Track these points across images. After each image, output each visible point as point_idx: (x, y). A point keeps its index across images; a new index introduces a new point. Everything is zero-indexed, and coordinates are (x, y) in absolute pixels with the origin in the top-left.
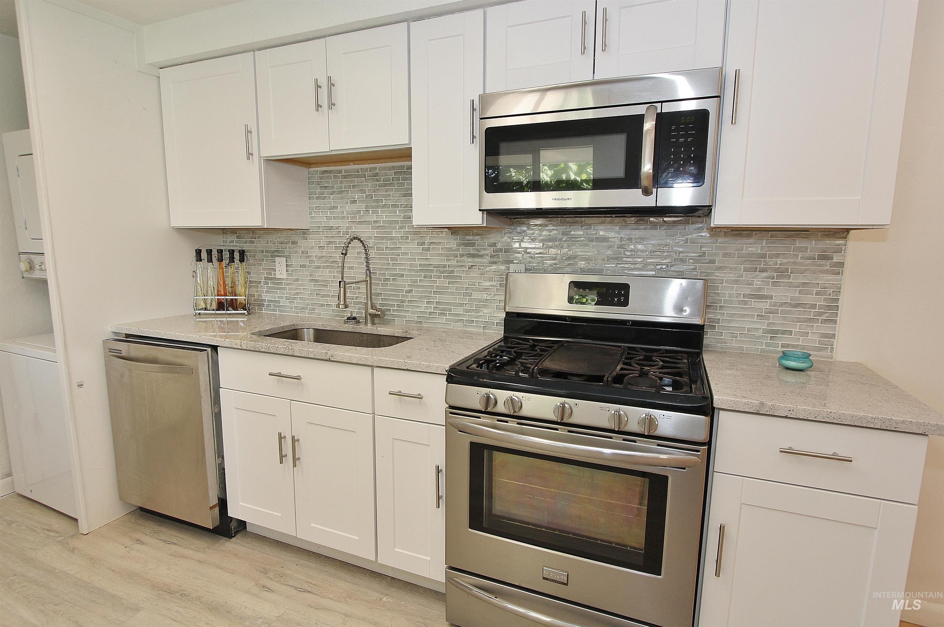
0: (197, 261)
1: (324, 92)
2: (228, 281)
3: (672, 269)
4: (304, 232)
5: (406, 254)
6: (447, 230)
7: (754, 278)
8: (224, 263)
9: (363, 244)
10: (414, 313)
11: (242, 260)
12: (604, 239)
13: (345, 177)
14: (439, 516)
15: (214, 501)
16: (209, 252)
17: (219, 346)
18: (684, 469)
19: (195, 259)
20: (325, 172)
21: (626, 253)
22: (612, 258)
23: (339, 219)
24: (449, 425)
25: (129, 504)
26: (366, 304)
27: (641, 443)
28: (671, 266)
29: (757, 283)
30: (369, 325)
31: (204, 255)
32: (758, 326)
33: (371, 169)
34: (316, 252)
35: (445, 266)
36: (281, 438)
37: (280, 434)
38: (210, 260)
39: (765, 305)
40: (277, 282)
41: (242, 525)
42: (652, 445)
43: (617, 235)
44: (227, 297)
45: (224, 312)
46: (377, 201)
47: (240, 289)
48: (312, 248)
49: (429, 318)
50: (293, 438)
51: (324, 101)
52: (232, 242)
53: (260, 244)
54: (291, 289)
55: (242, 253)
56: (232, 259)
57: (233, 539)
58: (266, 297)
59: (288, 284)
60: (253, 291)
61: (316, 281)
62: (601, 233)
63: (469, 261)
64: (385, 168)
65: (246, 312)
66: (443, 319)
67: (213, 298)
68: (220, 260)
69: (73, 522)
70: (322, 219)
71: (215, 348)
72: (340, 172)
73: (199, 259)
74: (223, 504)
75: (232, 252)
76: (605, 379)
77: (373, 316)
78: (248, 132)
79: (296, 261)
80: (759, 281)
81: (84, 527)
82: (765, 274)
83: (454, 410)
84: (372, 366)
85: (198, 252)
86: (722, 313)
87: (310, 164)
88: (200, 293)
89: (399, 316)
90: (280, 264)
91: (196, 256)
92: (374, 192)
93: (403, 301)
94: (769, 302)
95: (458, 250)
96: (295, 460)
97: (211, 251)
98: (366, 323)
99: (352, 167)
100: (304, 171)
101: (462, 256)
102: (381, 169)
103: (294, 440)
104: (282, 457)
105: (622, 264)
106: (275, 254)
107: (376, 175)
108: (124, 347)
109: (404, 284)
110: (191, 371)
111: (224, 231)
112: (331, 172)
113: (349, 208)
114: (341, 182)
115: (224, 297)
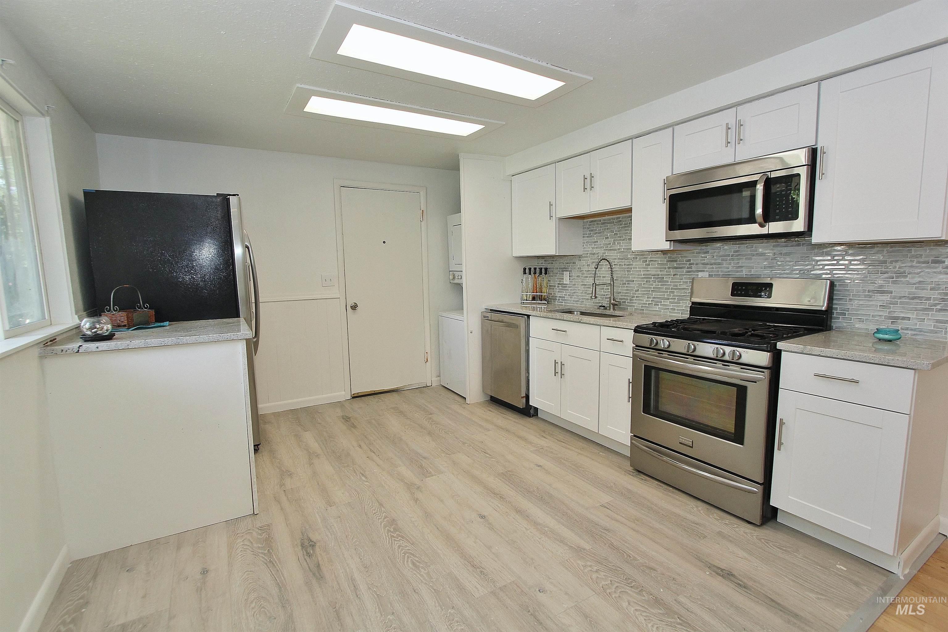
0: (524, 274)
1: (588, 181)
2: (538, 286)
3: (812, 273)
4: (580, 257)
5: (636, 268)
6: (660, 252)
7: (876, 278)
8: (537, 275)
9: (609, 262)
10: (639, 304)
11: (546, 273)
12: (763, 254)
13: (603, 223)
14: (628, 406)
15: (523, 394)
16: (530, 269)
17: (530, 315)
18: (756, 382)
19: (523, 273)
20: (592, 221)
21: (778, 263)
22: (768, 267)
23: (599, 248)
24: (634, 357)
25: (486, 394)
26: (610, 297)
27: (733, 367)
28: (811, 271)
29: (880, 282)
30: (612, 310)
31: (527, 271)
32: (881, 313)
33: (617, 218)
34: (586, 268)
35: (658, 275)
36: (556, 363)
37: (555, 361)
38: (530, 274)
39: (886, 298)
40: (564, 286)
41: (536, 409)
42: (737, 368)
43: (771, 251)
44: (537, 294)
45: (535, 302)
46: (620, 237)
47: (544, 290)
48: (584, 265)
49: (648, 307)
50: (561, 362)
51: (588, 186)
52: (542, 263)
53: (556, 265)
54: (571, 290)
55: (546, 269)
56: (541, 273)
57: (531, 418)
58: (558, 294)
59: (570, 287)
60: (551, 291)
61: (585, 285)
62: (760, 250)
63: (672, 272)
64: (625, 217)
65: (546, 302)
66: (657, 308)
67: (530, 294)
68: (535, 273)
69: (464, 400)
70: (590, 249)
71: (528, 316)
72: (600, 221)
73: (525, 273)
74: (527, 397)
75: (541, 269)
76: (717, 332)
77: (614, 305)
78: (551, 205)
79: (575, 274)
80: (881, 280)
81: (468, 401)
82: (886, 275)
83: (638, 347)
84: (600, 325)
85: (525, 269)
86: (851, 304)
87: (584, 218)
88: (524, 292)
89: (631, 306)
90: (566, 274)
91: (524, 272)
92: (619, 231)
93: (633, 297)
94: (889, 296)
95: (666, 264)
96: (562, 374)
97: (531, 268)
98: (610, 309)
99: (607, 217)
100: (581, 222)
101: (669, 268)
102: (623, 218)
103: (562, 364)
104: (556, 373)
105: (776, 270)
106: (565, 269)
107: (620, 221)
108: (489, 315)
109: (634, 285)
110: (517, 327)
111: (538, 257)
112: (595, 221)
113: (604, 241)
114: (601, 227)
115: (535, 294)
